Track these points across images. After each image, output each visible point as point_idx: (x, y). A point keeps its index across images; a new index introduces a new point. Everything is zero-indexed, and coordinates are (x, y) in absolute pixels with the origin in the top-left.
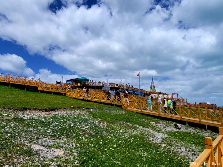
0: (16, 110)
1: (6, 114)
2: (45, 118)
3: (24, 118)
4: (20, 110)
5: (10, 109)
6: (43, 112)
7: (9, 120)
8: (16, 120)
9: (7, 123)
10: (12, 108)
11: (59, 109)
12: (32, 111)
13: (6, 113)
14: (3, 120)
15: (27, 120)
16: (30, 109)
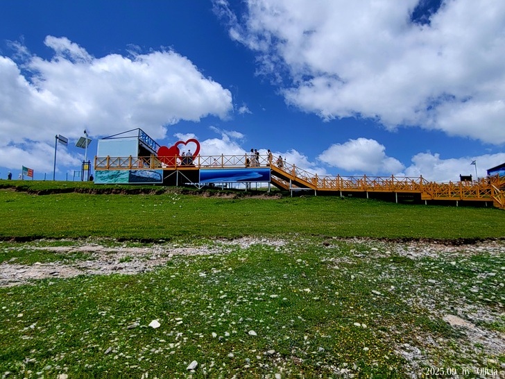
0: (390, 240)
1: (377, 249)
2: (456, 259)
3: (411, 258)
4: (398, 242)
5: (380, 240)
6: (447, 245)
7: (384, 260)
8: (397, 260)
9: (383, 265)
10: (384, 238)
11: (487, 239)
12: (421, 243)
13: (375, 247)
14: (375, 259)
15: (418, 262)
16: (417, 240)
